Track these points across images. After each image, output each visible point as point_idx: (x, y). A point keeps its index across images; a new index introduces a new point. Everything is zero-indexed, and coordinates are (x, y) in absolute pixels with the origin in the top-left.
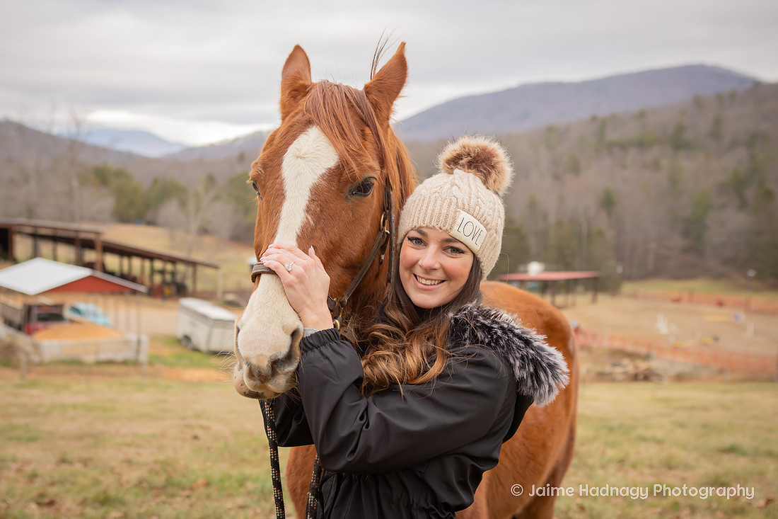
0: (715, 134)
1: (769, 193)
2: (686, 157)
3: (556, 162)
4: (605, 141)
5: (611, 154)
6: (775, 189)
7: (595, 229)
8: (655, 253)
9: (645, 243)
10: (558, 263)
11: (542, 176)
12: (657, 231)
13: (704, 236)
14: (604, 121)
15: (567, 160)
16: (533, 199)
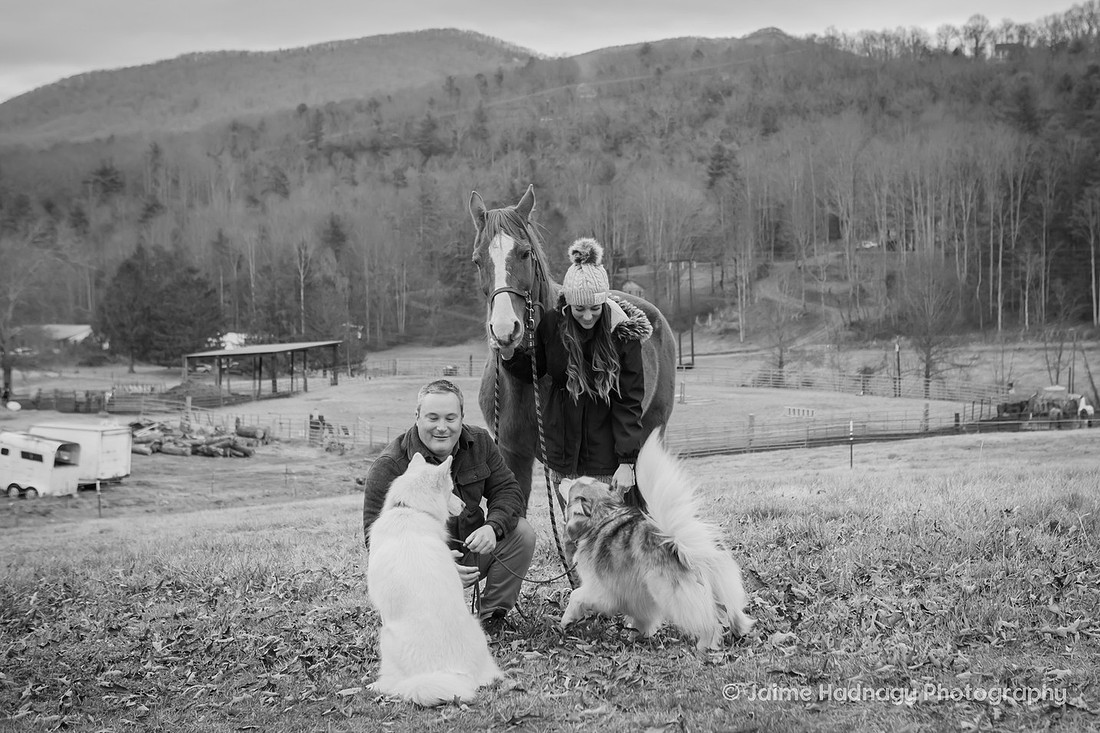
0: (480, 134)
1: (558, 215)
2: (441, 166)
3: (249, 177)
4: (322, 144)
5: (331, 163)
6: (565, 210)
7: (318, 276)
8: (407, 307)
9: (392, 292)
10: (267, 330)
11: (229, 198)
12: (407, 275)
13: (474, 280)
14: (319, 115)
15: (266, 173)
16: (220, 235)
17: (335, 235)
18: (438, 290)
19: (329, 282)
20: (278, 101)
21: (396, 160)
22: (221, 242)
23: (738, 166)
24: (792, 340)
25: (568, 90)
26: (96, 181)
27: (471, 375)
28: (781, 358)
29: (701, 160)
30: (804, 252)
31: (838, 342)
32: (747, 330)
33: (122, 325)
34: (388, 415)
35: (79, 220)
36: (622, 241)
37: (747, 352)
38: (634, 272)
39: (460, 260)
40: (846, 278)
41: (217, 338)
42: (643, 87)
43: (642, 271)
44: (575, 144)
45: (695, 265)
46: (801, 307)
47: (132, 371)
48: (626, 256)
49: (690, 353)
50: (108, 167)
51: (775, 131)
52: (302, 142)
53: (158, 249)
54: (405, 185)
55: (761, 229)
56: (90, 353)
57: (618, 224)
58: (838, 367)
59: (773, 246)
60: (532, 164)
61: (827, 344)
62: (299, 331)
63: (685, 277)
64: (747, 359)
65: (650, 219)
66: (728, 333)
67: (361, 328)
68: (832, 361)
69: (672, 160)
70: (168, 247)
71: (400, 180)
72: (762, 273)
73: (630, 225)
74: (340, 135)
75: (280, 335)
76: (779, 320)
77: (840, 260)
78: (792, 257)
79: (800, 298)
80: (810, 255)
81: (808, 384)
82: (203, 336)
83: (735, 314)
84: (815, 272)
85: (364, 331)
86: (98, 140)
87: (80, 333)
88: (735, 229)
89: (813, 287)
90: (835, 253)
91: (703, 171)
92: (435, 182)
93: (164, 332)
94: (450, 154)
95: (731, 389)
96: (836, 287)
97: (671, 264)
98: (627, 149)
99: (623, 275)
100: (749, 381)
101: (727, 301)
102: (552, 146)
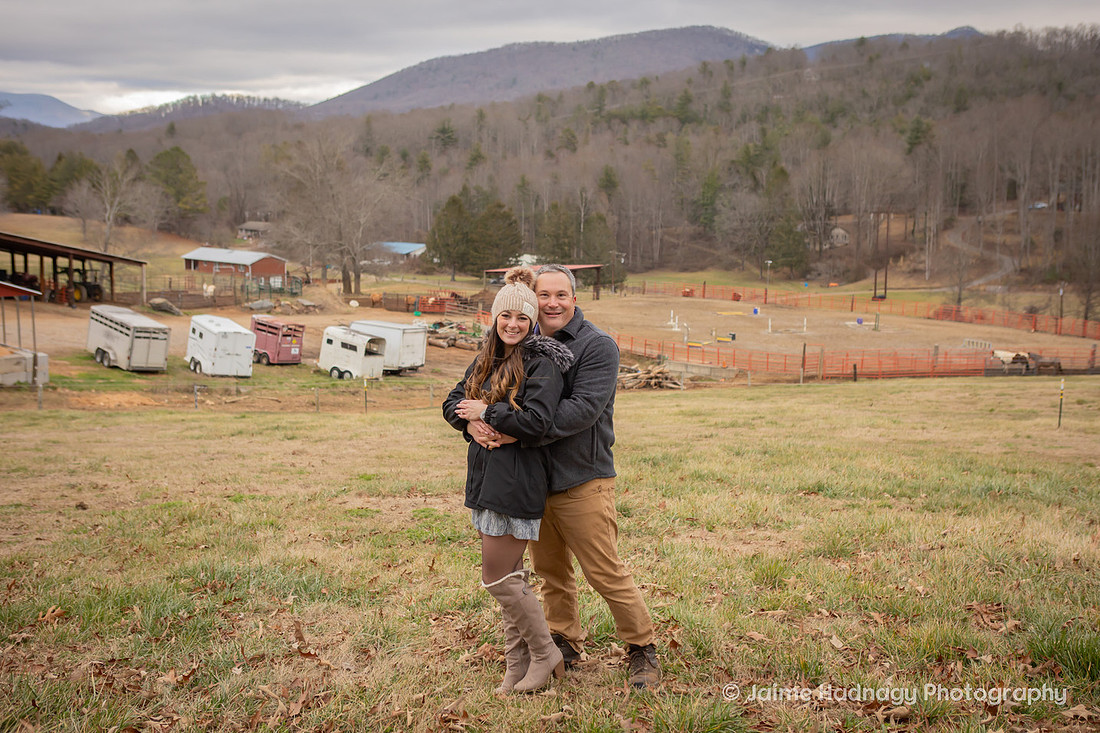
0: (725, 107)
1: (783, 172)
2: (693, 132)
3: (548, 136)
4: (604, 113)
5: (610, 128)
6: (789, 168)
7: (594, 214)
8: (661, 240)
9: (650, 229)
10: (553, 253)
11: (533, 152)
12: (663, 215)
13: (714, 221)
14: (602, 90)
15: (561, 134)
16: (523, 179)
17: (609, 183)
18: (685, 227)
19: (602, 219)
20: (573, 79)
21: (660, 125)
22: (523, 186)
23: (933, 136)
24: (970, 281)
25: (796, 74)
26: (438, 137)
27: (704, 297)
28: (960, 294)
29: (902, 132)
30: (984, 210)
31: (1010, 284)
32: (931, 271)
33: (448, 245)
34: (635, 326)
35: (425, 165)
36: (833, 195)
37: (931, 288)
38: (841, 220)
39: (704, 205)
40: (1019, 232)
41: (516, 257)
42: (857, 72)
43: (849, 219)
44: (800, 117)
45: (892, 216)
46: (979, 254)
47: (453, 280)
48: (836, 207)
49: (883, 286)
50: (446, 127)
51: (965, 109)
52: (588, 112)
53: (478, 189)
54: (665, 146)
55: (949, 189)
56: (425, 265)
57: (830, 180)
58: (1008, 305)
59: (958, 203)
60: (764, 132)
61: (999, 285)
62: (578, 256)
63: (884, 226)
64: (931, 294)
65: (858, 178)
66: (915, 272)
67: (624, 255)
68: (1003, 299)
69: (878, 131)
70: (486, 188)
71: (661, 141)
72: (948, 225)
73: (840, 183)
74: (618, 106)
75: (562, 258)
76: (960, 264)
77: (1015, 217)
78: (972, 213)
79: (979, 246)
80: (989, 212)
81: (981, 318)
82: (506, 256)
83: (923, 258)
84: (992, 226)
85: (626, 258)
86: (442, 107)
87: (418, 249)
88: (927, 188)
89: (990, 238)
90: (1012, 211)
91: (904, 142)
92: (688, 143)
93: (476, 251)
94: (700, 123)
95: (919, 321)
96: (1010, 239)
97: (872, 215)
98: (842, 122)
99: (833, 222)
100: (931, 313)
101: (917, 247)
102: (781, 118)
